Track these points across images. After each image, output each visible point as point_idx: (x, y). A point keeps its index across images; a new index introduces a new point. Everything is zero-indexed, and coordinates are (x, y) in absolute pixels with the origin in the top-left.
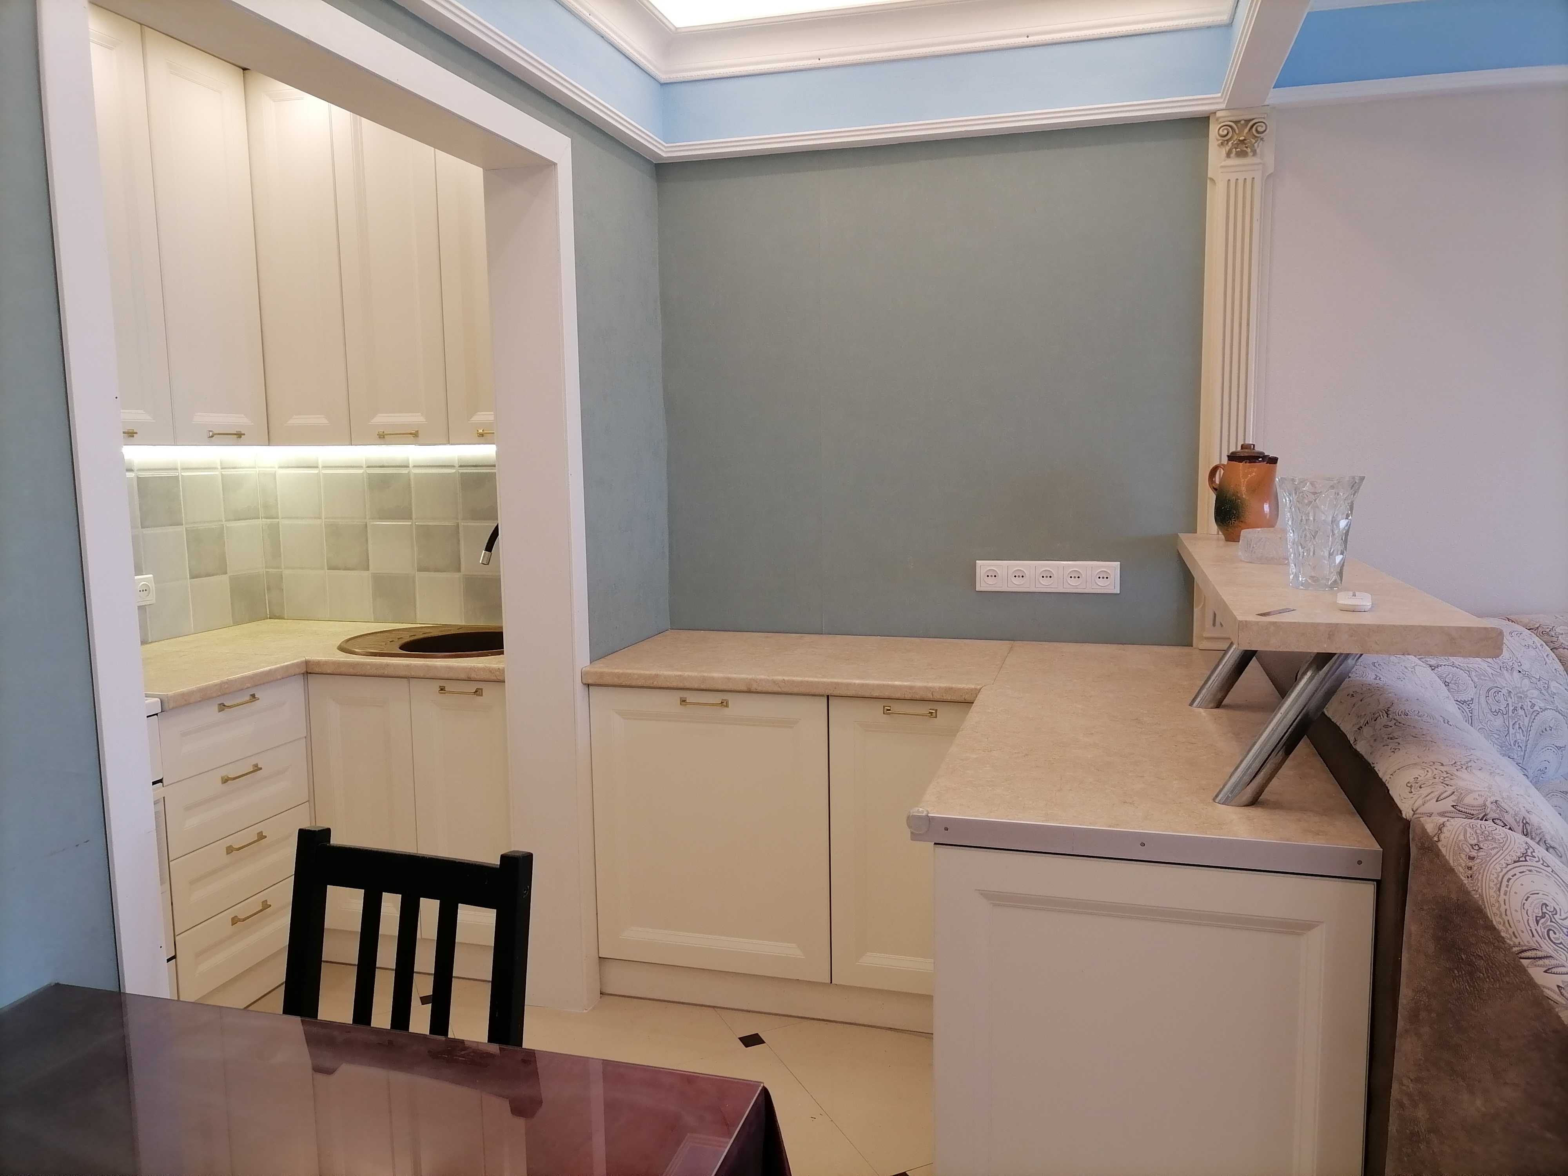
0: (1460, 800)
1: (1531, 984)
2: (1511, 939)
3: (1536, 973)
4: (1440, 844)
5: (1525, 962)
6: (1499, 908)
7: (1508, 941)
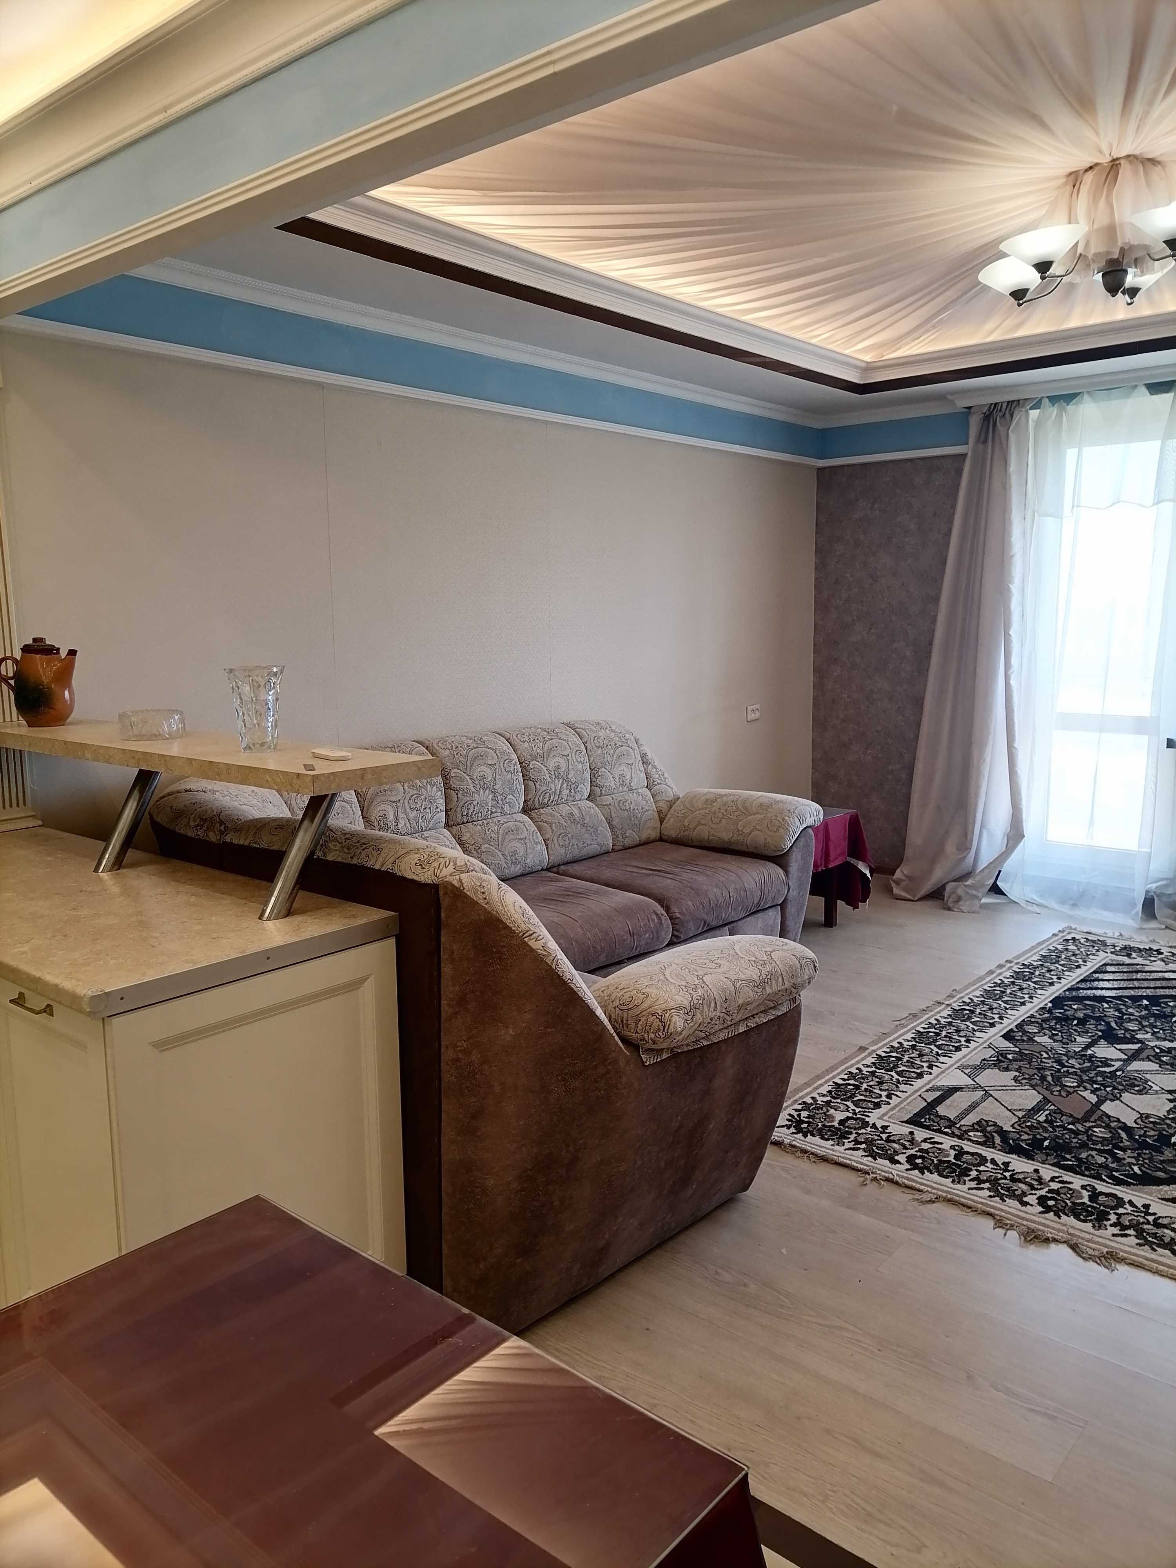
0: (455, 864)
1: (533, 950)
2: (517, 930)
3: (532, 943)
4: (465, 891)
5: (526, 939)
6: (507, 915)
7: (516, 931)
